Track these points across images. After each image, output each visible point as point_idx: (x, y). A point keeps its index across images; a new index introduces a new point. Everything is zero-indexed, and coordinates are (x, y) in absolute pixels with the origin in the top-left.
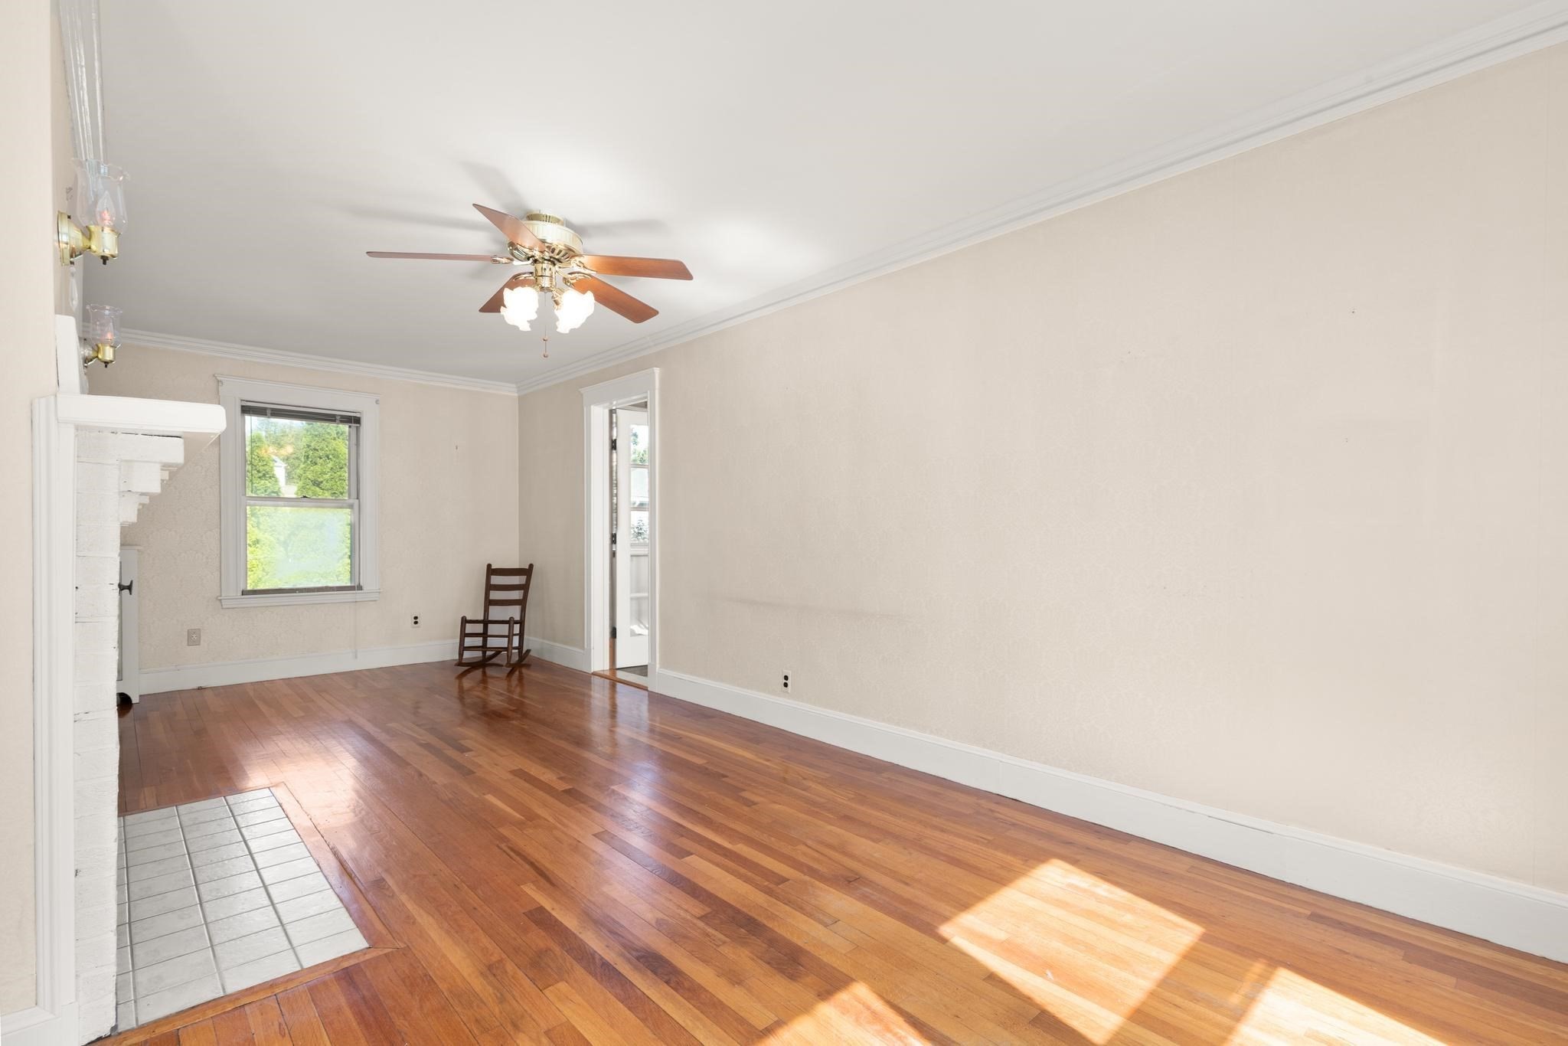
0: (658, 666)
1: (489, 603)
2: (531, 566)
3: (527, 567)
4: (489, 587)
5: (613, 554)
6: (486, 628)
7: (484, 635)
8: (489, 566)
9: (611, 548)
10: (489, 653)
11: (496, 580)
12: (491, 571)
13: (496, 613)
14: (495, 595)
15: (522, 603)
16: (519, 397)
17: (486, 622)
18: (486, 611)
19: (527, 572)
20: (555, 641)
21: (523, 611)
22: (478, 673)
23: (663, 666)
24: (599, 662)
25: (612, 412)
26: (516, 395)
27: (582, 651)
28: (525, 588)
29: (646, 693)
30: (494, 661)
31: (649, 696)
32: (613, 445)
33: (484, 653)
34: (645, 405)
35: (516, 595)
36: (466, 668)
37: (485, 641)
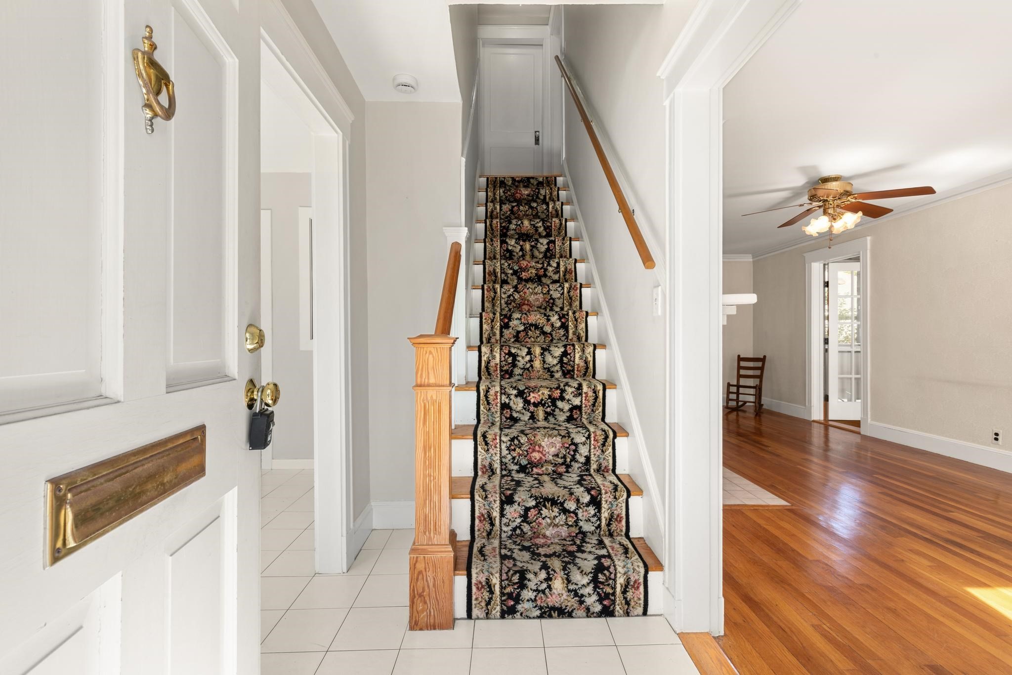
0: (869, 420)
1: (739, 376)
2: (765, 357)
3: (762, 357)
4: (739, 368)
5: (826, 351)
6: (738, 390)
7: (738, 393)
8: (739, 356)
9: (825, 347)
10: (740, 403)
11: (743, 364)
12: (740, 359)
13: (743, 382)
14: (742, 372)
15: (760, 377)
16: (753, 261)
17: (738, 386)
18: (738, 381)
19: (763, 360)
20: (781, 399)
21: (761, 382)
22: (735, 413)
23: (872, 420)
24: (817, 414)
25: (824, 265)
26: (752, 260)
27: (804, 407)
28: (762, 369)
29: (859, 436)
30: (742, 408)
31: (861, 437)
32: (826, 284)
33: (737, 403)
34: (857, 259)
35: (758, 373)
36: (730, 410)
37: (738, 397)
